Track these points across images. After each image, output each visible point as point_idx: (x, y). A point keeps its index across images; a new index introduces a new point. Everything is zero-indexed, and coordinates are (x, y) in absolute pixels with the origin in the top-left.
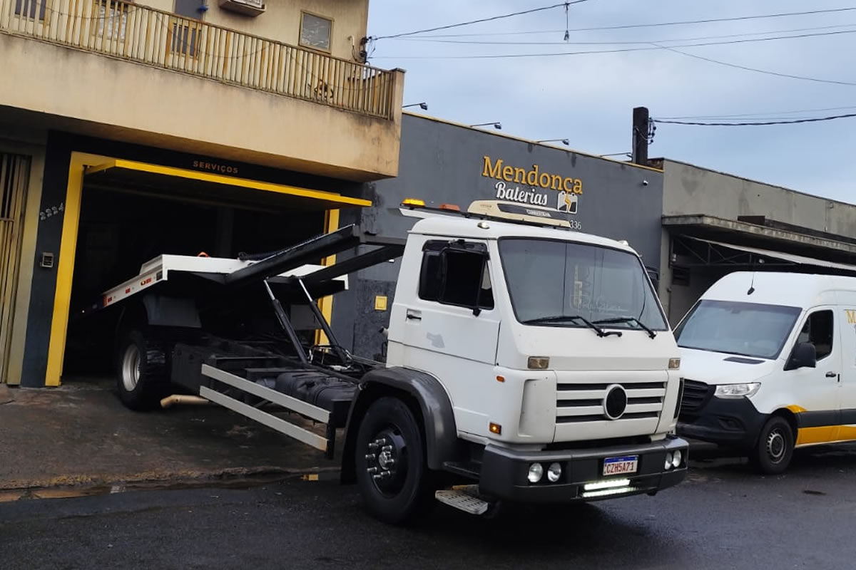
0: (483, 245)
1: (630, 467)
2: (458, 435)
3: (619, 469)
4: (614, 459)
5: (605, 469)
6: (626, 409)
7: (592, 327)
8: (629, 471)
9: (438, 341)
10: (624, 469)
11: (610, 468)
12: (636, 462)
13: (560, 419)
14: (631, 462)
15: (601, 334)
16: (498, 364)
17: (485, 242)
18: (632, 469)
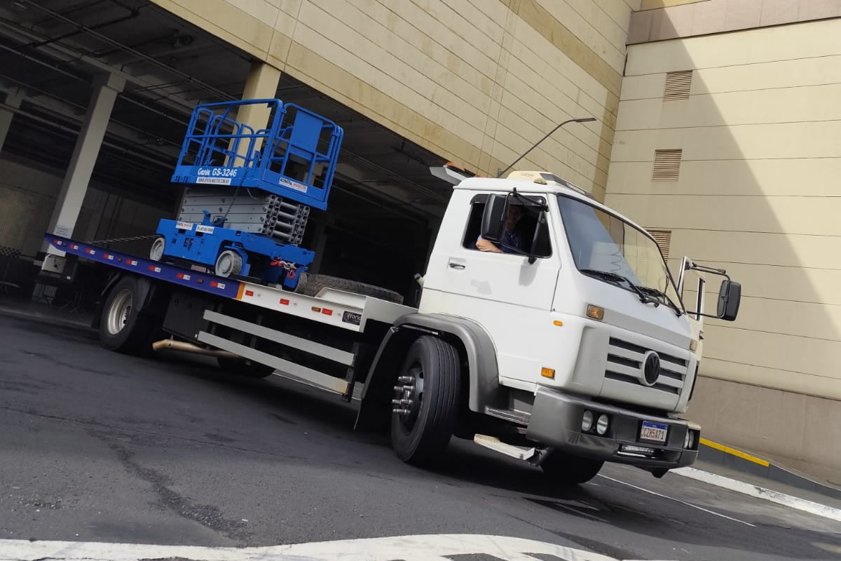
0: (543, 198)
1: (661, 436)
2: (500, 380)
3: (653, 434)
4: (650, 424)
5: (642, 432)
6: (658, 378)
7: (638, 292)
8: (660, 440)
9: (485, 287)
10: (656, 436)
11: (647, 431)
12: (666, 431)
13: (609, 374)
14: (662, 430)
15: (643, 301)
16: (554, 310)
17: (544, 195)
18: (662, 439)
